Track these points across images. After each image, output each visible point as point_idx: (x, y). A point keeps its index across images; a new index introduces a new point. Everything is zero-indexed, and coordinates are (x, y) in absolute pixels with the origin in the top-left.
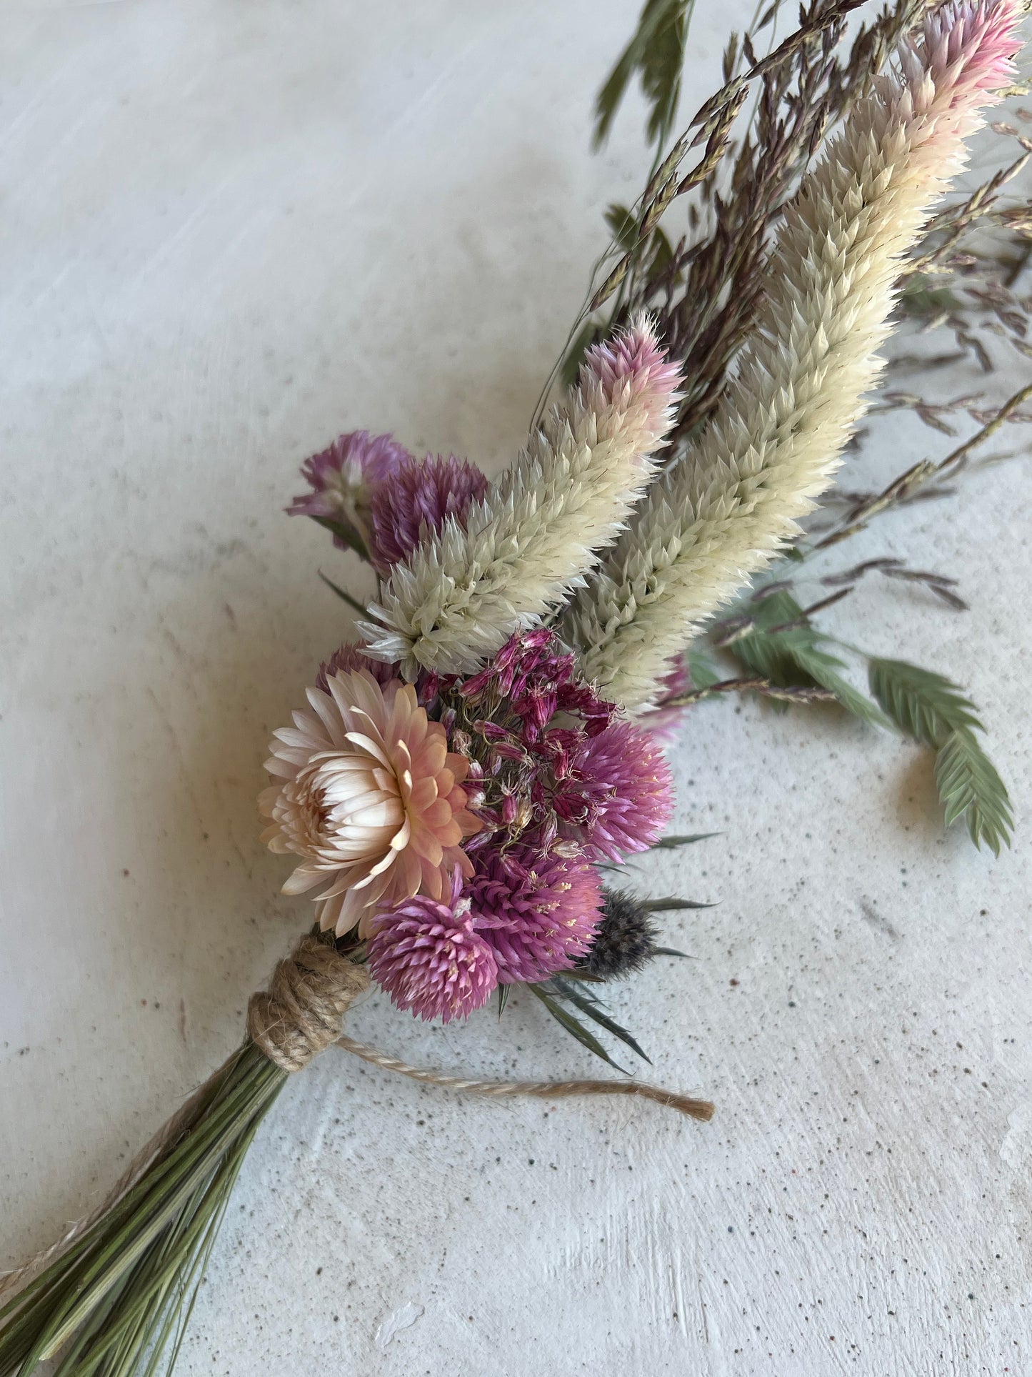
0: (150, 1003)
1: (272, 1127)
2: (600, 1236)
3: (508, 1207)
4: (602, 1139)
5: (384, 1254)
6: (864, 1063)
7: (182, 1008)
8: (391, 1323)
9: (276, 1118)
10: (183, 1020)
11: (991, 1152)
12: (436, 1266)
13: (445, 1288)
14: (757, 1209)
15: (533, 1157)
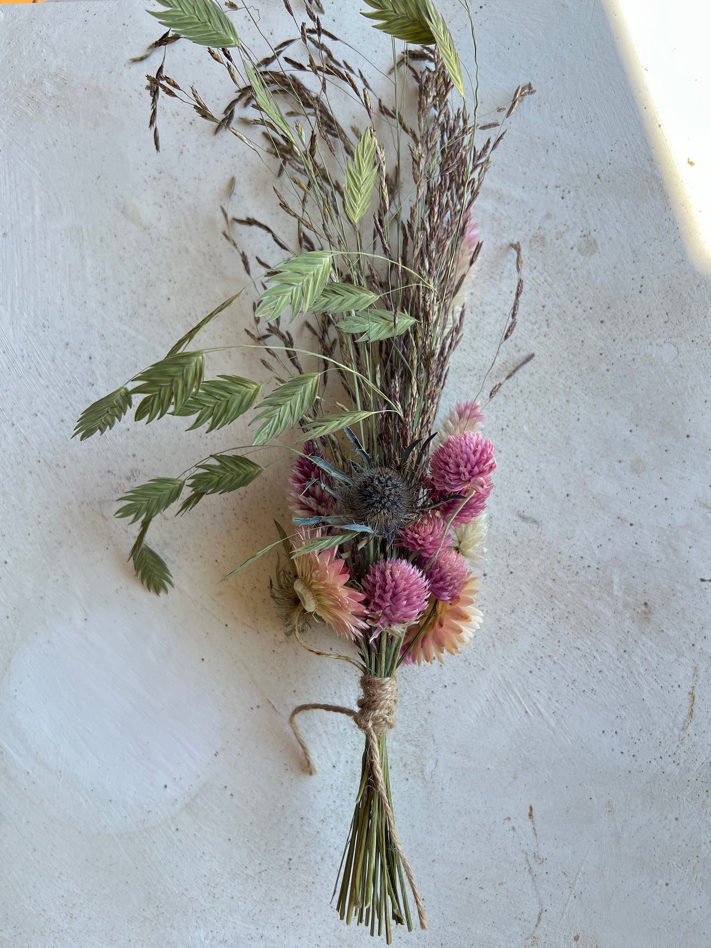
0: (255, 708)
1: (338, 727)
2: (485, 699)
3: (447, 707)
4: (467, 663)
5: (411, 749)
6: (549, 583)
7: (270, 702)
8: (428, 770)
9: (338, 723)
10: (273, 706)
11: (611, 594)
12: (432, 742)
13: (440, 748)
14: (537, 659)
15: (445, 684)
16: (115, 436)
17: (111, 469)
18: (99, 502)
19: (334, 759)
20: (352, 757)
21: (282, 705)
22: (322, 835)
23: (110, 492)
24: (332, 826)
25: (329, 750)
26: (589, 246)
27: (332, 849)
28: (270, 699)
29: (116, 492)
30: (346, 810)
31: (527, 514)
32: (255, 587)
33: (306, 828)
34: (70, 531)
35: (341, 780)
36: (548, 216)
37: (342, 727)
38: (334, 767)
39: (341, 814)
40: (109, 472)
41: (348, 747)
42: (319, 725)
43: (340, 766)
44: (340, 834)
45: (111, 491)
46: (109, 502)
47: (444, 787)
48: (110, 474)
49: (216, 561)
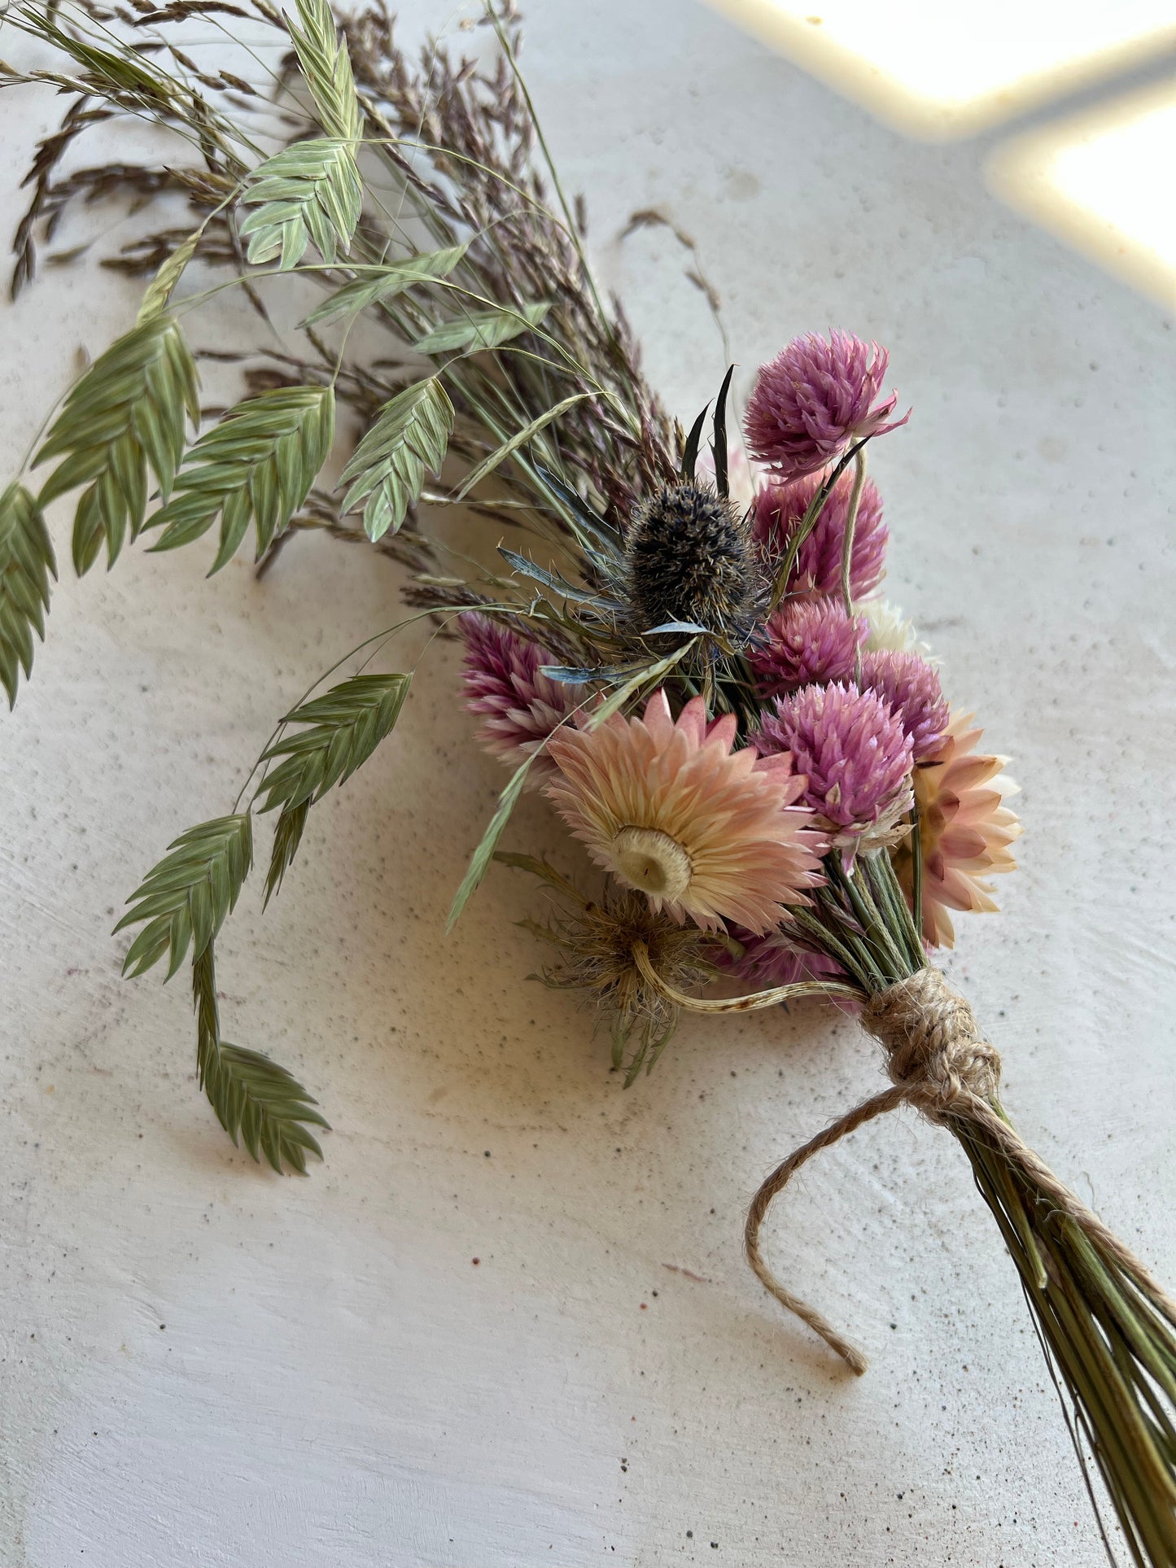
16: (53, 894)
17: (72, 964)
18: (77, 1047)
19: (884, 1309)
20: (917, 1280)
21: (703, 1259)
22: (965, 1507)
23: (91, 1013)
24: (976, 1472)
25: (859, 1296)
26: (745, 184)
27: (1006, 1528)
28: (670, 1261)
29: (104, 1006)
30: (979, 1412)
31: (932, 617)
32: (505, 1038)
33: (921, 1516)
34: (37, 1146)
35: (925, 1348)
36: (652, 174)
37: (856, 1229)
38: (893, 1327)
39: (973, 1428)
40: (70, 973)
41: (895, 1263)
42: (809, 1254)
43: (905, 1317)
44: (1001, 1478)
45: (94, 1010)
46: (100, 1035)
47: (1138, 1225)
48: (75, 976)
49: (393, 1029)
